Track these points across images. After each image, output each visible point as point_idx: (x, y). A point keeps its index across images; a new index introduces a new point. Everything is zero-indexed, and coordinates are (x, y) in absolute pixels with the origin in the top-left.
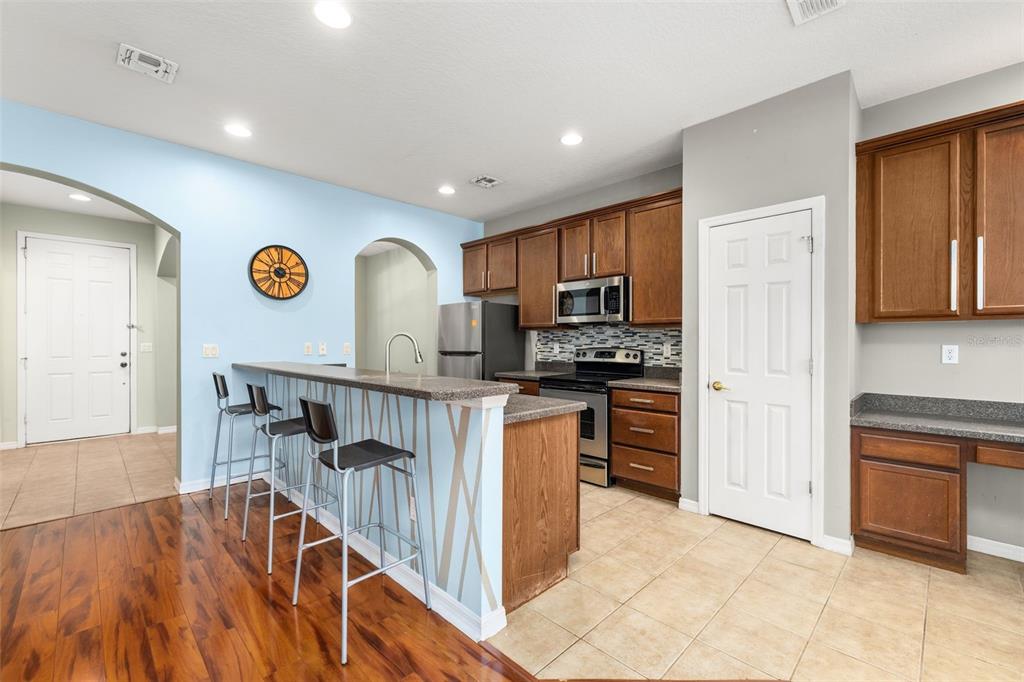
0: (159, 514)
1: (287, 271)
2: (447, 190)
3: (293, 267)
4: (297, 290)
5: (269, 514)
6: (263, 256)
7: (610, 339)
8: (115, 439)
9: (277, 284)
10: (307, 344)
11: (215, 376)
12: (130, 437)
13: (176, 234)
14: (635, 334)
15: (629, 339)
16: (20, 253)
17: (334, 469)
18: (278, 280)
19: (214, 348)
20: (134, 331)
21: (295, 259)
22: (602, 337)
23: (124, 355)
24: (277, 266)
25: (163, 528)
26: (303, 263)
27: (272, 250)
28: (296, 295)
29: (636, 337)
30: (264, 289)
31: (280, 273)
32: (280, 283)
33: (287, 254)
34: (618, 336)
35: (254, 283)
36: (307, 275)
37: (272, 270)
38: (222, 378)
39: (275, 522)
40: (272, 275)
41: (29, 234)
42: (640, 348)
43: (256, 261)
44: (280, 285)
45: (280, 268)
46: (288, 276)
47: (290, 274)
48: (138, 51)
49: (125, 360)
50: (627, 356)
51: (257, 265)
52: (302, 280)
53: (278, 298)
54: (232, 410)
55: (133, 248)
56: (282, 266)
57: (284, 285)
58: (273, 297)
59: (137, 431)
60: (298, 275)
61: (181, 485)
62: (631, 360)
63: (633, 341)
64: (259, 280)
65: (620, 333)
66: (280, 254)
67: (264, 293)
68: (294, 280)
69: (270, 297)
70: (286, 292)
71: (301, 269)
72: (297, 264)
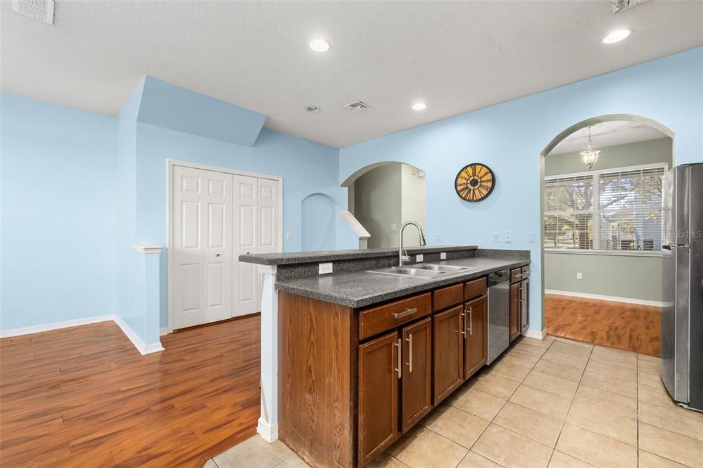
1: (479, 180)
3: (483, 176)
6: (463, 174)
9: (472, 191)
10: (495, 233)
18: (472, 188)
21: (484, 170)
24: (472, 178)
26: (491, 172)
27: (469, 168)
28: (486, 197)
31: (474, 183)
32: (474, 190)
33: (478, 168)
35: (458, 193)
36: (493, 180)
37: (469, 182)
40: (469, 185)
43: (459, 179)
44: (474, 192)
45: (471, 183)
47: (481, 182)
52: (489, 184)
53: (474, 201)
56: (476, 178)
57: (477, 191)
60: (487, 181)
64: (461, 190)
66: (474, 170)
67: (464, 199)
68: (484, 186)
69: (467, 200)
70: (478, 196)
71: (489, 177)
72: (486, 174)
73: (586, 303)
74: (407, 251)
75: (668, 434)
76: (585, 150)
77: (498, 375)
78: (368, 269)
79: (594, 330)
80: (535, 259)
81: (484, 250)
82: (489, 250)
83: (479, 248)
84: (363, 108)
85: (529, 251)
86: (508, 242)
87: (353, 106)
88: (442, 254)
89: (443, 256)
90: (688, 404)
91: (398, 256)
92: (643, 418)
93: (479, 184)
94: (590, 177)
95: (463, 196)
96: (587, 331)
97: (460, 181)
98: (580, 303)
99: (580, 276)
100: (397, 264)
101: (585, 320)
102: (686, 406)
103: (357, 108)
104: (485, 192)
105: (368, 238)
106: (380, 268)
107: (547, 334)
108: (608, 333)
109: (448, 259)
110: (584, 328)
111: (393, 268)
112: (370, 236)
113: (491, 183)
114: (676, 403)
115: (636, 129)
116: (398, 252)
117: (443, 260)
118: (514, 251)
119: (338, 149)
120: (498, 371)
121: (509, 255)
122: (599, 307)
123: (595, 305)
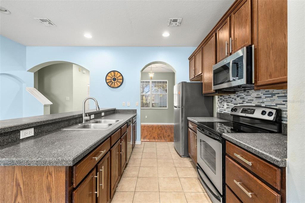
1: (117, 79)
3: (118, 77)
6: (109, 75)
7: (255, 99)
9: (113, 83)
10: (123, 102)
14: (274, 94)
15: (269, 99)
18: (114, 82)
21: (119, 74)
22: (249, 98)
24: (113, 77)
26: (122, 75)
27: (112, 72)
28: (120, 86)
29: (274, 97)
31: (114, 79)
32: (114, 83)
33: (116, 73)
34: (260, 97)
36: (123, 79)
37: (112, 79)
40: (112, 80)
42: (278, 107)
43: (107, 77)
44: (114, 84)
45: (113, 79)
47: (118, 79)
50: (263, 113)
53: (114, 88)
56: (115, 77)
57: (116, 83)
60: (120, 79)
62: (266, 117)
63: (273, 101)
64: (108, 82)
65: (261, 95)
66: (115, 73)
67: (110, 86)
68: (119, 81)
69: (111, 87)
70: (116, 86)
71: (121, 77)
72: (120, 76)
73: (149, 126)
74: (88, 113)
75: (183, 168)
76: (150, 72)
77: (131, 166)
78: (63, 128)
79: (154, 136)
80: (139, 113)
81: (119, 110)
82: (121, 110)
83: (116, 109)
84: (51, 25)
85: (136, 110)
86: (129, 106)
87: (43, 20)
88: (102, 113)
89: (103, 114)
90: (183, 156)
91: (82, 117)
92: (176, 165)
93: (117, 80)
94: (149, 82)
95: (109, 85)
96: (152, 137)
97: (108, 78)
98: (147, 127)
99: (146, 117)
100: (81, 122)
101: (151, 133)
102: (183, 157)
103: (45, 23)
104: (119, 84)
105: (51, 105)
106: (70, 126)
107: (142, 141)
108: (158, 136)
109: (105, 115)
110: (151, 136)
111: (79, 125)
112: (52, 103)
113: (122, 80)
114: (181, 156)
115: (162, 68)
116: (82, 115)
117: (103, 116)
118: (131, 110)
119: (25, 46)
120: (130, 164)
121: (129, 112)
122: (152, 127)
123: (151, 127)
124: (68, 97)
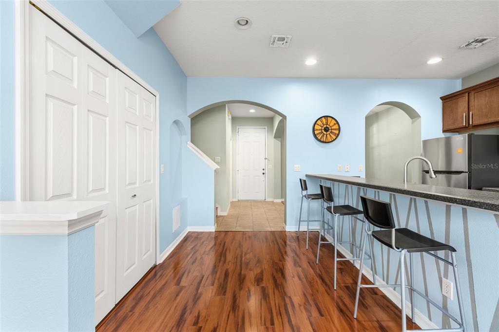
0: (281, 239)
2: (435, 61)
3: (333, 126)
4: (334, 137)
5: (334, 256)
6: (319, 122)
8: (261, 202)
10: (339, 165)
11: (301, 180)
12: (265, 202)
13: (284, 117)
16: (237, 133)
17: (392, 248)
18: (325, 133)
19: (298, 167)
20: (266, 160)
21: (334, 121)
23: (263, 170)
24: (325, 126)
25: (282, 245)
26: (338, 123)
27: (323, 119)
28: (334, 140)
30: (319, 138)
31: (326, 130)
32: (326, 135)
33: (330, 119)
35: (315, 136)
36: (339, 129)
37: (323, 128)
38: (305, 181)
39: (337, 261)
40: (323, 131)
41: (240, 127)
43: (316, 125)
46: (330, 130)
47: (331, 129)
48: (278, 36)
49: (264, 172)
51: (317, 127)
52: (337, 132)
53: (326, 142)
54: (309, 197)
55: (266, 127)
56: (328, 126)
57: (328, 136)
58: (323, 142)
59: (267, 200)
60: (335, 129)
61: (287, 227)
64: (317, 134)
66: (327, 120)
67: (319, 141)
68: (333, 132)
70: (329, 139)
72: (335, 124)
124: (218, 157)
